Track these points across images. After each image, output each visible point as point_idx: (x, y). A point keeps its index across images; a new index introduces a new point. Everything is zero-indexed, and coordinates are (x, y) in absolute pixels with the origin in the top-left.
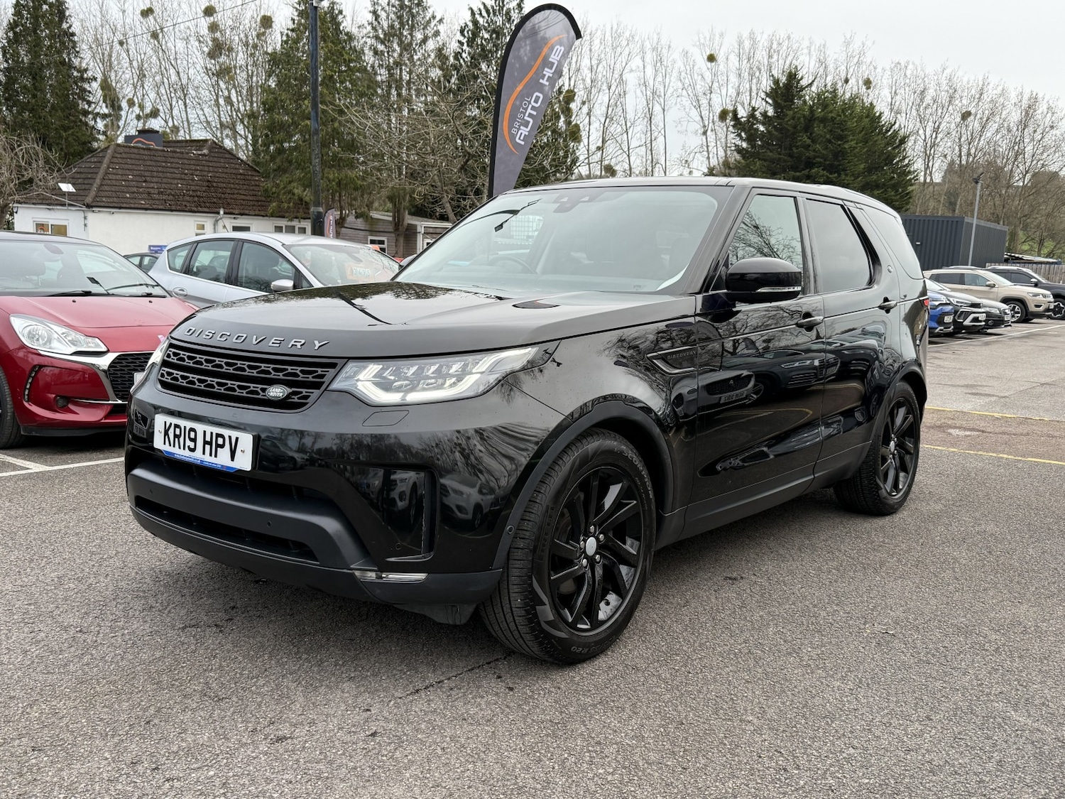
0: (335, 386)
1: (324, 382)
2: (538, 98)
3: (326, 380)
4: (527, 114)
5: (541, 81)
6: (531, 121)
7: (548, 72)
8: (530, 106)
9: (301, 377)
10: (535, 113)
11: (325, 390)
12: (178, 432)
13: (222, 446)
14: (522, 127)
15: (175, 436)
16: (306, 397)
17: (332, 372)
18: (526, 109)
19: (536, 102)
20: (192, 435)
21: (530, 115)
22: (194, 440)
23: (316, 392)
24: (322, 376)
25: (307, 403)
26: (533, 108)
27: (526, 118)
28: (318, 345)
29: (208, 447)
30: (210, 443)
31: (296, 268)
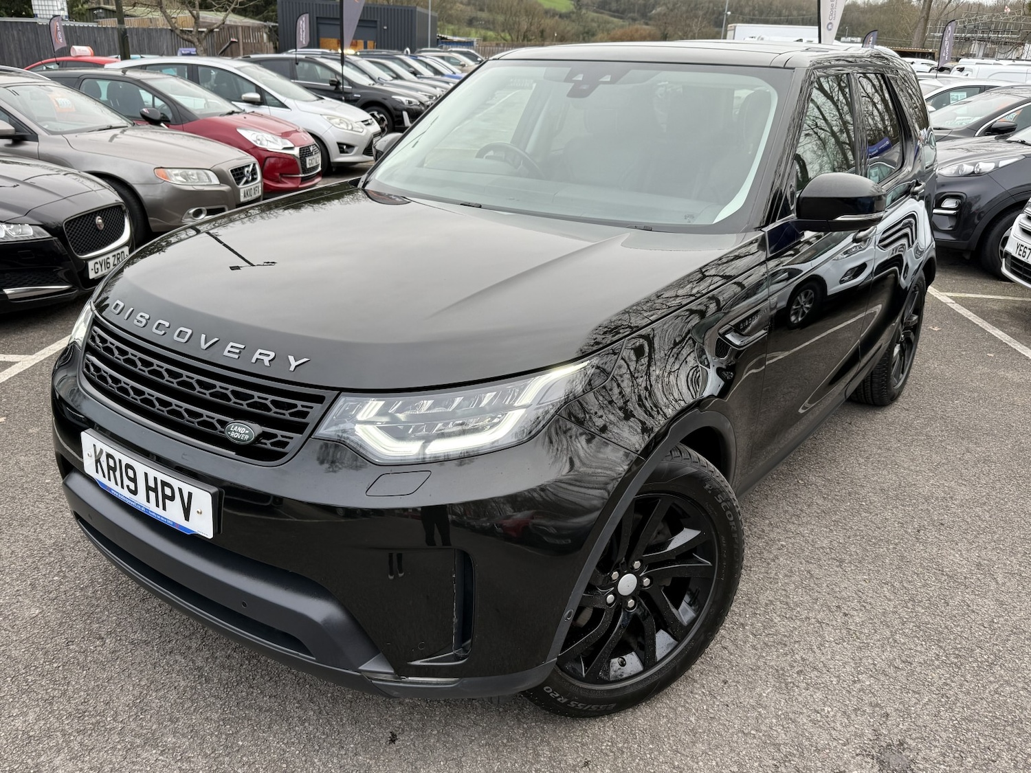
0: (323, 431)
1: (307, 424)
3: (311, 419)
9: (273, 412)
11: (310, 436)
12: (111, 463)
13: (172, 498)
15: (109, 467)
16: (284, 444)
17: (317, 409)
20: (131, 473)
22: (134, 480)
23: (297, 438)
24: (304, 414)
25: (284, 454)
28: (294, 364)
29: (152, 495)
30: (155, 490)
31: (257, 86)
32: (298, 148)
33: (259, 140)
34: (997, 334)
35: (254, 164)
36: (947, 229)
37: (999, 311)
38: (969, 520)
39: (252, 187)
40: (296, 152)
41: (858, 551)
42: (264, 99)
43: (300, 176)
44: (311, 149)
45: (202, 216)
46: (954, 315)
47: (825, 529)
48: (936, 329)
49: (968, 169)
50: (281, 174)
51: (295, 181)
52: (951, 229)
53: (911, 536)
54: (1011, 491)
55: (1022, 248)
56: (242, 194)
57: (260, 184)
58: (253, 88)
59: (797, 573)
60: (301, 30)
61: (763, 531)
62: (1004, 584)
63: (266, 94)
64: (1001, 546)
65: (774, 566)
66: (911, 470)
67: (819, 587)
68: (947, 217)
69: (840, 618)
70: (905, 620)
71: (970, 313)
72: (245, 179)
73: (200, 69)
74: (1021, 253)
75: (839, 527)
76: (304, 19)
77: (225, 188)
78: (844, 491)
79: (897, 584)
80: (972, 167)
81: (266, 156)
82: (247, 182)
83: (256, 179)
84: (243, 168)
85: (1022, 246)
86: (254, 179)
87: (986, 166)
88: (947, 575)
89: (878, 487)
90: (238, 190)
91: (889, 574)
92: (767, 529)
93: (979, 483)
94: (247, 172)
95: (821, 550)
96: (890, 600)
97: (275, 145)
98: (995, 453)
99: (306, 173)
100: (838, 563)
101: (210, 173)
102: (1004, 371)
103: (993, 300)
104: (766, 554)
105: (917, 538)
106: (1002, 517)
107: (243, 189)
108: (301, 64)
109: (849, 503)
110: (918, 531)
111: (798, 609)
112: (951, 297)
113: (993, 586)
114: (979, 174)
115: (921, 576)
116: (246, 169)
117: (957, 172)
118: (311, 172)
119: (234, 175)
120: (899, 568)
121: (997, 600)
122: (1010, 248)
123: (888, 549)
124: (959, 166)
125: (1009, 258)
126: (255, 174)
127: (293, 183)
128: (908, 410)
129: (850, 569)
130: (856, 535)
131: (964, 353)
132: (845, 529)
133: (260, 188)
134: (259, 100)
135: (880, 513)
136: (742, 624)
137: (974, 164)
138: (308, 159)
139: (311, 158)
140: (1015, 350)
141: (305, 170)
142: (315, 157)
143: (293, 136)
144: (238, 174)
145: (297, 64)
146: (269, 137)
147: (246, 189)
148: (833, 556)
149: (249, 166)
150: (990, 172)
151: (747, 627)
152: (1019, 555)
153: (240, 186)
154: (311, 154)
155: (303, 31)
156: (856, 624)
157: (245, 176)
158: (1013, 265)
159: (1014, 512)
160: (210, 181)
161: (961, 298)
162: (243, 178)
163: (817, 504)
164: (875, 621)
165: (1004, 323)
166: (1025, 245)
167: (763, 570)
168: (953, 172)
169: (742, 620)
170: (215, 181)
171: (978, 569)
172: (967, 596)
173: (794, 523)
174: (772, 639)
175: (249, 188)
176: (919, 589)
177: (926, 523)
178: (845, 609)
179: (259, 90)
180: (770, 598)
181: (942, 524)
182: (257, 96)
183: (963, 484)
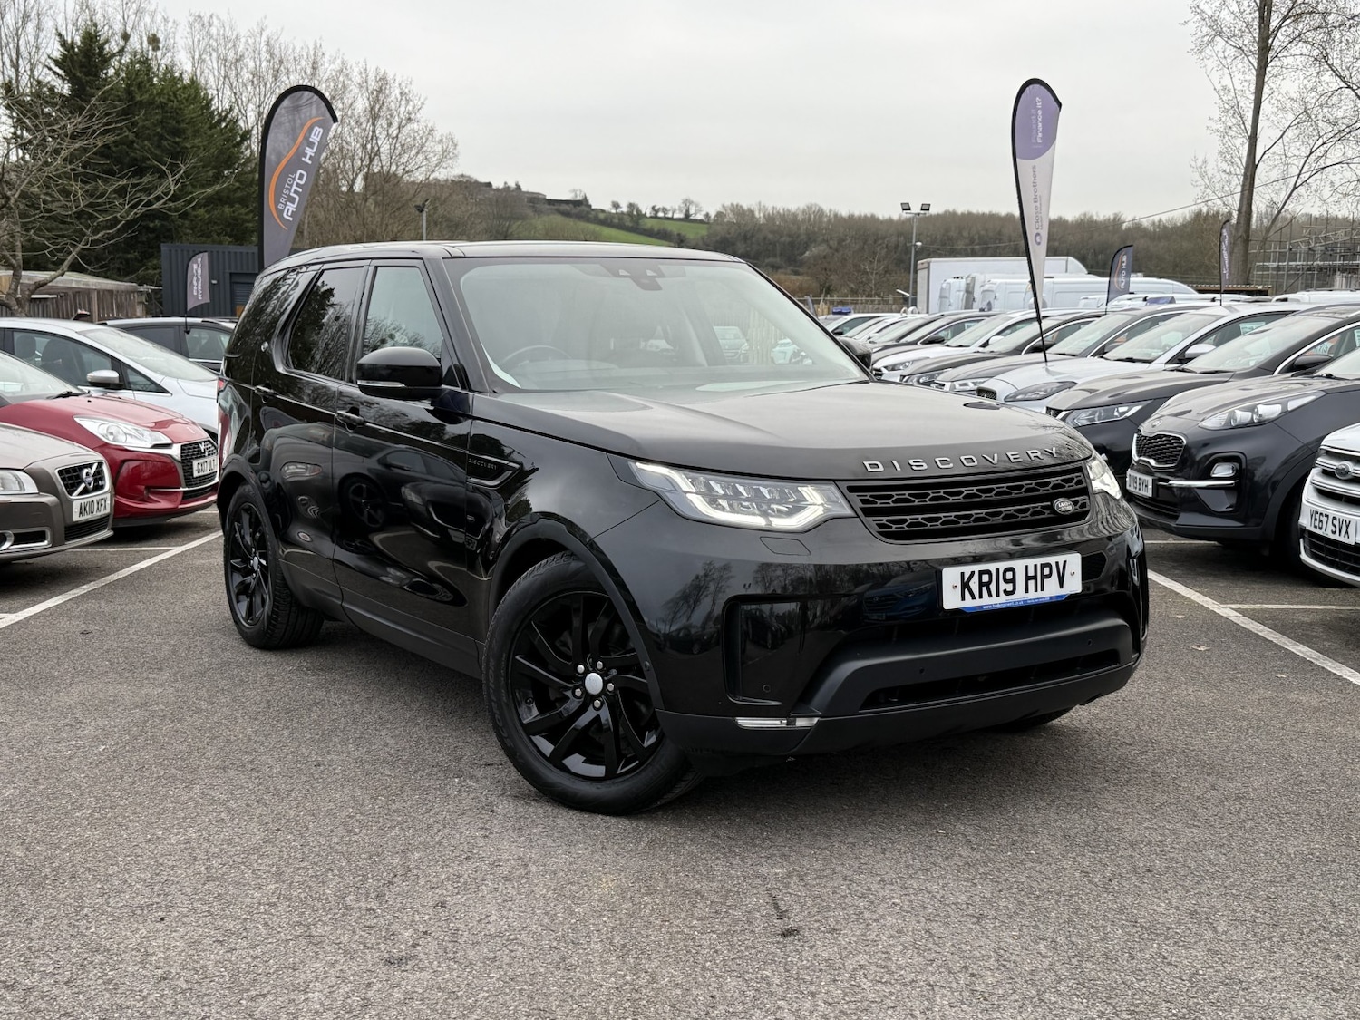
2: (301, 176)
4: (292, 191)
5: (303, 159)
6: (297, 197)
7: (310, 152)
8: (295, 183)
10: (300, 190)
14: (288, 203)
18: (291, 185)
19: (301, 178)
21: (296, 192)
26: (298, 185)
27: (292, 194)
31: (113, 358)
32: (180, 445)
33: (111, 434)
34: (1300, 651)
35: (100, 465)
36: (1224, 510)
37: (1311, 624)
38: (1193, 865)
39: (95, 499)
40: (175, 452)
41: (1010, 906)
42: (125, 379)
43: (182, 489)
44: (202, 447)
45: (7, 545)
46: (1237, 630)
47: (965, 883)
48: (1202, 648)
49: (1243, 416)
50: (148, 488)
51: (173, 497)
52: (1231, 509)
53: (1097, 886)
54: (1267, 830)
55: (1317, 516)
56: (76, 510)
57: (108, 496)
58: (108, 362)
59: (911, 933)
60: (195, 279)
61: (869, 889)
62: (1225, 933)
63: (129, 371)
64: (1234, 892)
65: (877, 927)
66: (1118, 813)
67: (939, 947)
68: (1223, 491)
69: (963, 979)
70: (1063, 977)
71: (1262, 627)
72: (83, 486)
73: (17, 336)
74: (1317, 523)
75: (988, 880)
76: (199, 260)
77: (48, 499)
78: (1006, 840)
79: (1060, 940)
80: (1250, 414)
81: (123, 458)
82: (85, 491)
83: (102, 487)
84: (81, 468)
85: (1317, 513)
86: (98, 488)
87: (1270, 411)
88: (1142, 926)
89: (1059, 834)
90: (71, 503)
91: (1052, 929)
92: (875, 887)
93: (1220, 823)
94: (87, 474)
95: (953, 906)
96: (1044, 957)
97: (141, 442)
98: (1255, 789)
99: (191, 486)
100: (976, 920)
101: (23, 476)
102: (1298, 694)
103: (1305, 610)
104: (866, 915)
105: (1106, 889)
106: (1245, 859)
107: (79, 502)
108: (195, 333)
109: (1009, 853)
110: (1110, 880)
111: (902, 972)
112: (1236, 610)
113: (1209, 935)
114: (1262, 423)
115: (1101, 929)
116: (86, 471)
117: (1228, 421)
118: (200, 484)
119: (63, 480)
120: (1070, 921)
121: (1209, 950)
122: (1305, 521)
123: (1057, 902)
124: (1230, 413)
125: (1306, 536)
126: (102, 479)
127: (170, 501)
128: (1131, 745)
129: (992, 925)
130: (1010, 888)
131: (1240, 675)
132: (996, 882)
133: (108, 502)
134: (117, 381)
135: (1056, 863)
136: (812, 993)
137: (1252, 409)
138: (195, 463)
139: (201, 461)
140: (1323, 668)
141: (190, 479)
142: (207, 459)
143: (172, 428)
144: (70, 478)
145: (188, 332)
146: (129, 428)
147: (82, 501)
148: (970, 912)
149: (90, 466)
150: (1277, 419)
151: (818, 996)
152: (1259, 900)
153: (74, 496)
154: (202, 455)
155: (198, 280)
156: (987, 985)
157: (83, 481)
158: (1313, 545)
159: (1265, 853)
160: (22, 487)
161: (1253, 610)
162: (79, 484)
163: (960, 856)
164: (1016, 980)
165: (1315, 637)
166: (1320, 510)
167: (858, 932)
168: (1223, 423)
169: (813, 988)
170: (31, 487)
171: (1191, 918)
172: (1167, 947)
173: (918, 878)
174: (854, 1007)
175: (90, 500)
176: (1093, 944)
177: (1124, 871)
178: (974, 968)
179: (116, 364)
180: (862, 963)
181: (1149, 871)
182: (114, 375)
183: (1194, 826)
